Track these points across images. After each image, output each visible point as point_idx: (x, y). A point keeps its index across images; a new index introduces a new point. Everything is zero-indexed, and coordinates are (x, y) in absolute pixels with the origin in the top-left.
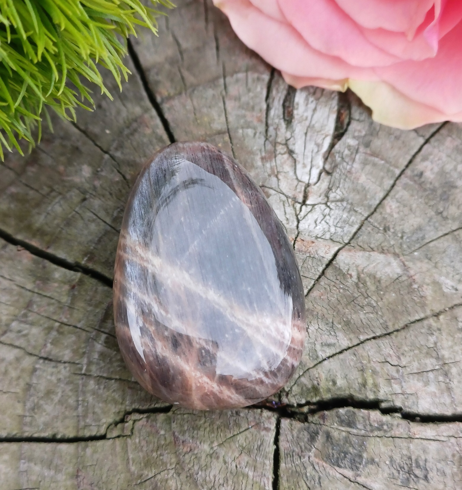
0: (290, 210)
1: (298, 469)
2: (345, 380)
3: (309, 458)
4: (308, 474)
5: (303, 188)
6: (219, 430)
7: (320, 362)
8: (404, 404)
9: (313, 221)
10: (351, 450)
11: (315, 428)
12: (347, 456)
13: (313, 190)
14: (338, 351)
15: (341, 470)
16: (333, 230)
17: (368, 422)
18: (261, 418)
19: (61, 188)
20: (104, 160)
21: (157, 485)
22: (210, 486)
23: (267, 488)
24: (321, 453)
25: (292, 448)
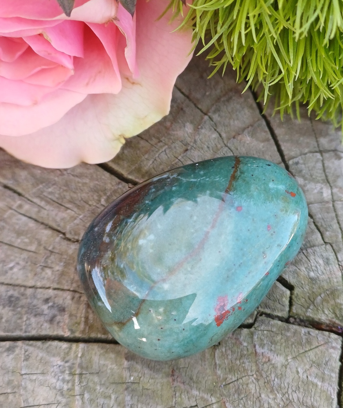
6: (293, 346)
18: (329, 338)
19: (166, 140)
20: (204, 120)
21: (239, 388)
22: (284, 391)
23: (333, 397)
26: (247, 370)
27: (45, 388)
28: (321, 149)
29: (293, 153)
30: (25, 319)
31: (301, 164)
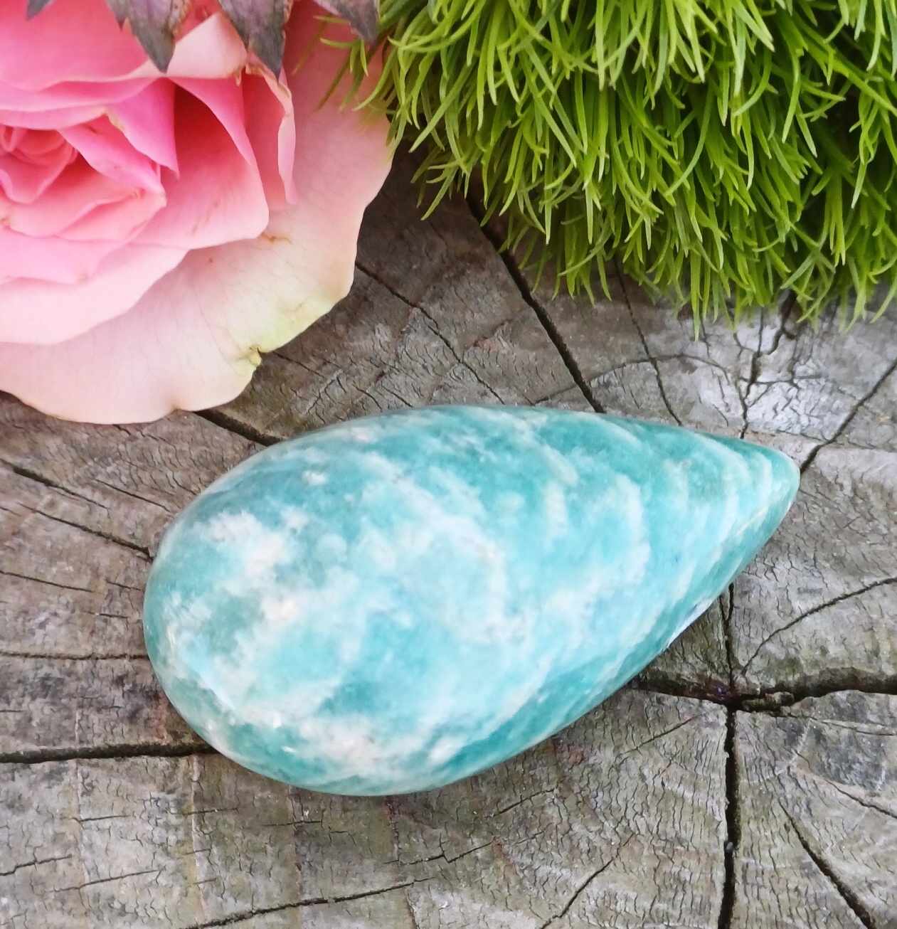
0: (730, 391)
1: (771, 789)
2: (843, 647)
3: (789, 768)
4: (789, 796)
5: (751, 358)
6: (630, 729)
7: (797, 620)
9: (771, 409)
10: (860, 757)
11: (796, 723)
12: (854, 767)
13: (766, 362)
14: (827, 600)
15: (844, 788)
16: (804, 420)
17: (886, 711)
18: (700, 709)
19: (338, 358)
20: (411, 317)
21: (525, 817)
22: (619, 816)
23: (717, 818)
24: (808, 763)
25: (758, 755)
26: (541, 781)
27: (130, 842)
28: (654, 355)
29: (598, 365)
30: (78, 717)
31: (616, 386)
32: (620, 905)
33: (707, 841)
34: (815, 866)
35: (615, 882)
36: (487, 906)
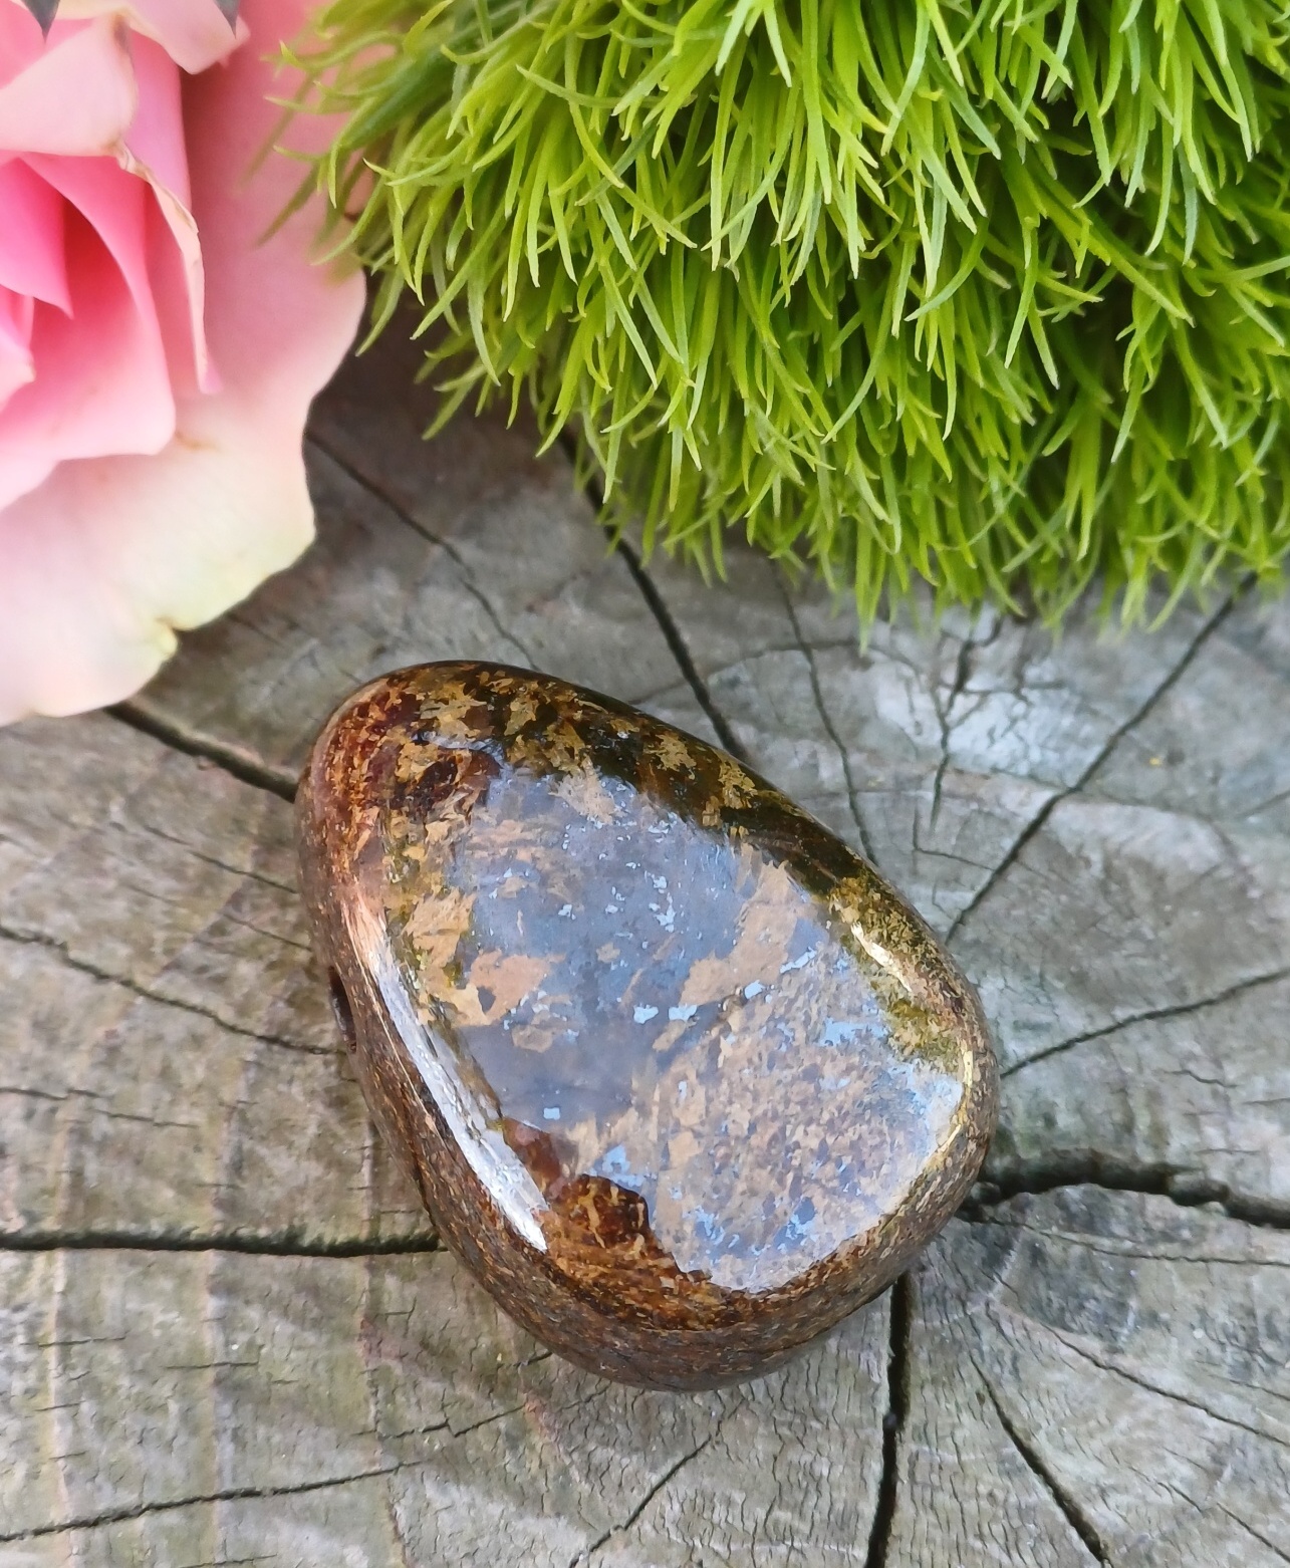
0: (923, 702)
1: (959, 1335)
2: (1078, 1116)
3: (987, 1305)
4: (985, 1348)
5: (957, 651)
7: (1012, 1071)
8: (1232, 1176)
9: (985, 733)
10: (1096, 1289)
11: (1003, 1234)
12: (1087, 1305)
13: (980, 658)
14: (1059, 1041)
15: (1070, 1338)
16: (1035, 755)
17: (1139, 1219)
19: (314, 620)
20: (429, 559)
23: (876, 1379)
24: (1017, 1297)
25: (941, 1280)
28: (807, 639)
29: (719, 652)
31: (747, 685)
32: (719, 1514)
33: (857, 1414)
34: (1021, 1459)
35: (712, 1475)
36: (512, 1509)
